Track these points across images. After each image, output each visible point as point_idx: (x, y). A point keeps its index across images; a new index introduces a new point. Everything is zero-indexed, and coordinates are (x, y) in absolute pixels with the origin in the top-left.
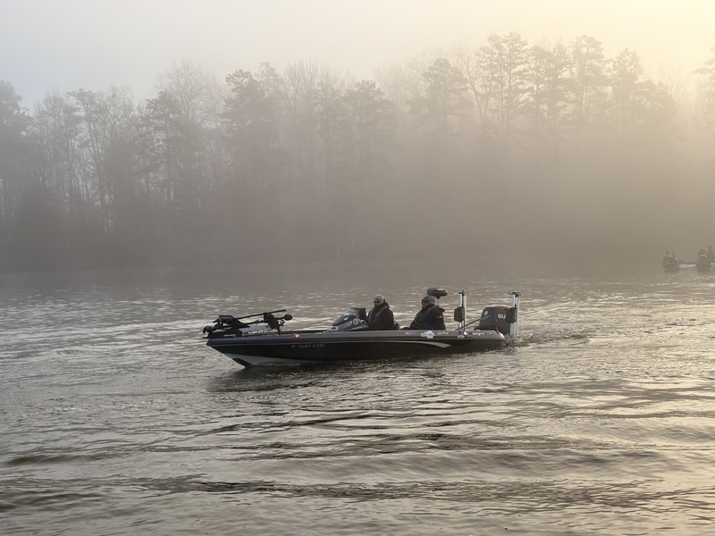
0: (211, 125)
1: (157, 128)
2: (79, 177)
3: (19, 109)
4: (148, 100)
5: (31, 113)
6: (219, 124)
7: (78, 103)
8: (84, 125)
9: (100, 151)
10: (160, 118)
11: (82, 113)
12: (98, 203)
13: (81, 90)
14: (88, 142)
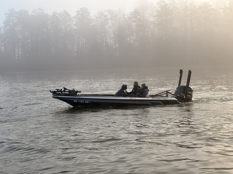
0: (152, 19)
1: (133, 21)
2: (108, 38)
3: (90, 17)
4: (130, 12)
5: (93, 18)
6: (154, 19)
7: (108, 14)
8: (110, 21)
9: (115, 29)
10: (134, 18)
11: (109, 17)
12: (114, 47)
13: (109, 9)
14: (111, 27)
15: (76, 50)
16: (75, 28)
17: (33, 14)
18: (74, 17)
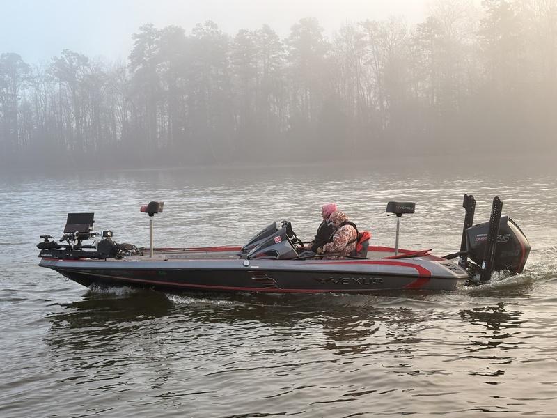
0: (469, 41)
1: (425, 47)
2: (365, 88)
3: (322, 39)
4: (418, 25)
5: (330, 41)
6: (475, 40)
7: (365, 31)
8: (369, 48)
9: (380, 66)
10: (426, 38)
11: (367, 38)
12: (378, 108)
13: (367, 20)
14: (372, 60)
15: (288, 116)
16: (288, 64)
17: (195, 35)
18: (286, 41)
